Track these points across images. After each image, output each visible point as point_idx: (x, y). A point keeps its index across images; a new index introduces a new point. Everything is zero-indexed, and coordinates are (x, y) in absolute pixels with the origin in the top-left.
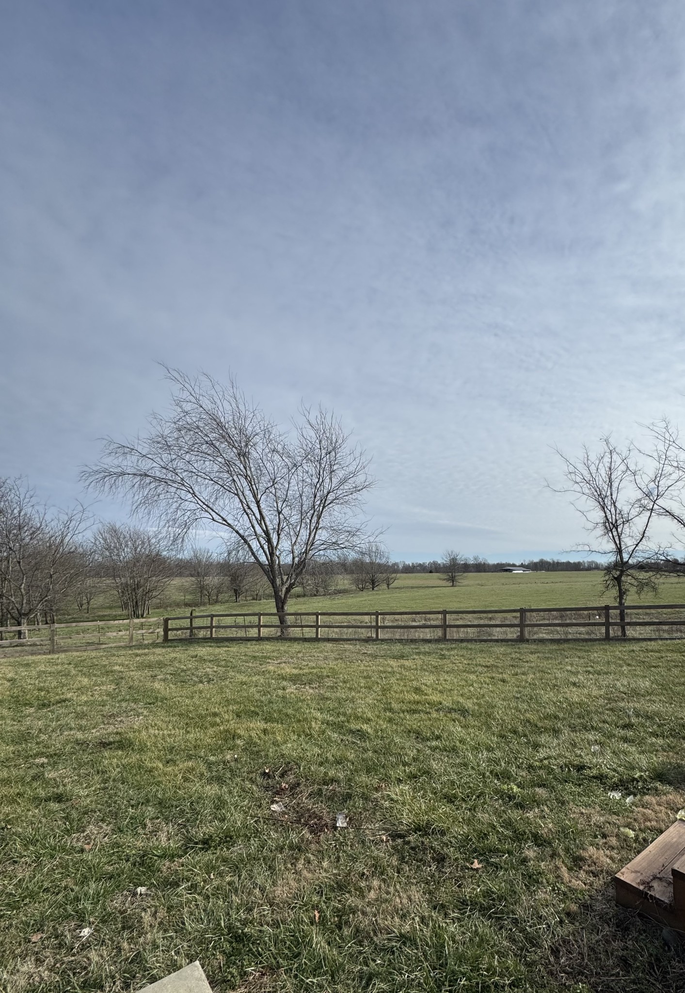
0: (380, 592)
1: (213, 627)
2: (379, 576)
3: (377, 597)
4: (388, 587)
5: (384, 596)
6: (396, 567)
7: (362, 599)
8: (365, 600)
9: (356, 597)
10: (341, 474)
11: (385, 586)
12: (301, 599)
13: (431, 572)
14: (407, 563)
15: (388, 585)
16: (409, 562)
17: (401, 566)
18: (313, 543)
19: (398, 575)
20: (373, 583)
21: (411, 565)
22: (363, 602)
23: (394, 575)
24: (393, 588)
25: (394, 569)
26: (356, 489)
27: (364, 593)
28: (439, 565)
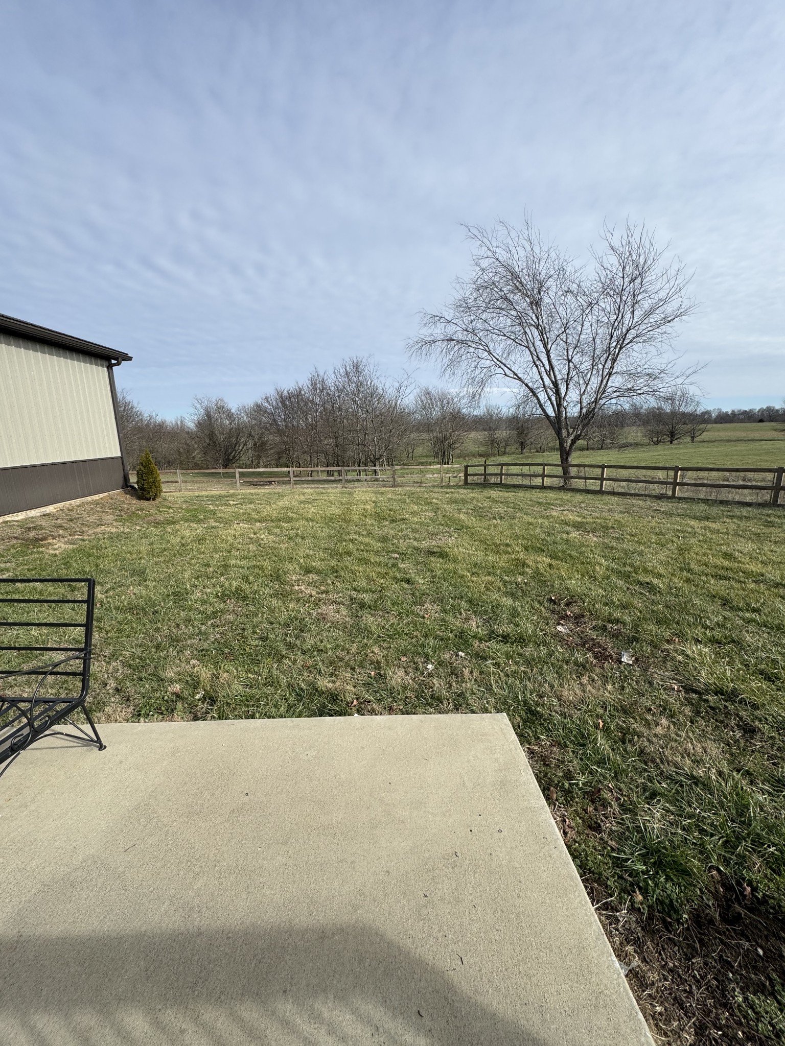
0: (681, 446)
1: (503, 474)
2: (681, 427)
3: (676, 451)
4: (692, 441)
5: (686, 451)
6: (707, 416)
7: (656, 453)
8: (660, 455)
9: (649, 451)
10: (646, 304)
11: (689, 439)
12: (585, 452)
13: (761, 421)
14: (724, 410)
15: (693, 438)
16: (727, 409)
17: (714, 415)
18: (605, 391)
19: (709, 426)
20: (673, 436)
21: (730, 413)
22: (657, 457)
23: (702, 426)
24: (699, 442)
25: (704, 419)
26: (667, 320)
27: (659, 447)
28: (778, 411)
